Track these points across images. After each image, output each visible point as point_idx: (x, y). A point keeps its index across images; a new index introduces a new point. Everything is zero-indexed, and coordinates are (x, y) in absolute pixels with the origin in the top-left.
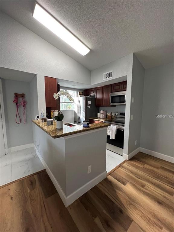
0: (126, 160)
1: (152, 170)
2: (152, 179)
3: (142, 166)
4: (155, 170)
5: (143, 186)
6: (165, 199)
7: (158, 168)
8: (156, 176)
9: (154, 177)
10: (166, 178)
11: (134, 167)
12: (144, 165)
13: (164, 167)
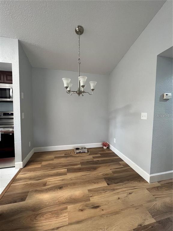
0: (20, 169)
1: (49, 164)
2: (51, 171)
3: (39, 166)
4: (51, 162)
5: (45, 185)
6: (64, 181)
7: (52, 160)
8: (53, 167)
9: (52, 169)
10: (60, 163)
11: (31, 171)
12: (41, 163)
13: (57, 156)
